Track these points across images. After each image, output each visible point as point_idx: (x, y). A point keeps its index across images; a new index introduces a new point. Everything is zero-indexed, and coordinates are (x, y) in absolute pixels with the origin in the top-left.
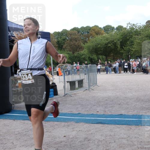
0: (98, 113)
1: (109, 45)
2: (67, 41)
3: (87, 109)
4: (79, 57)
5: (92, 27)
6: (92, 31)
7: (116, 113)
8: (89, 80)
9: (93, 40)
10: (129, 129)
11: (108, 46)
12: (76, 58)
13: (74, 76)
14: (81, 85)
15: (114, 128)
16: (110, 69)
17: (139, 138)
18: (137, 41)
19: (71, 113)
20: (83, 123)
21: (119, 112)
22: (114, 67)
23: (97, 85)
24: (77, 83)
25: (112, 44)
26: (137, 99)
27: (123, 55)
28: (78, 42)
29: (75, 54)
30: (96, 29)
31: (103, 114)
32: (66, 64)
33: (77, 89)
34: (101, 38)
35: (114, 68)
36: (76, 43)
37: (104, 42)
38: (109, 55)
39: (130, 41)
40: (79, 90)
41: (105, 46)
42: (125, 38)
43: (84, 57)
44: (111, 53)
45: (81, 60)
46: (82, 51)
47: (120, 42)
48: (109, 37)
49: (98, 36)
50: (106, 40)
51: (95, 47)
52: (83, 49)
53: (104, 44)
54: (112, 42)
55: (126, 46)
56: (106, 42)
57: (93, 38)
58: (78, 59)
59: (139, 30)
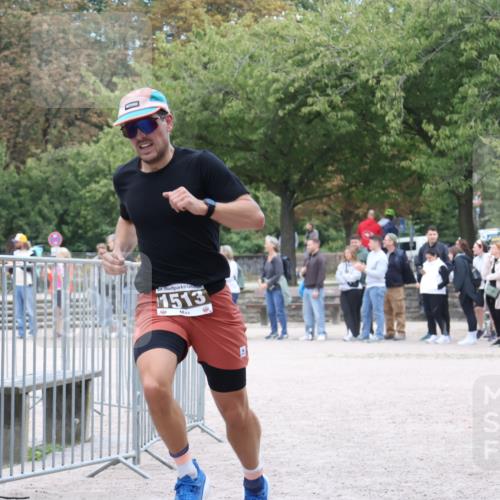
1: (319, 104)
4: (63, 194)
9: (181, 56)
11: (305, 110)
12: (35, 199)
13: (19, 343)
14: (75, 420)
16: (313, 300)
22: (348, 288)
24: (40, 408)
25: (337, 99)
27: (428, 187)
29: (30, 162)
33: (33, 459)
34: (248, 44)
35: (345, 294)
37: (276, 75)
38: (314, 183)
39: (484, 77)
40: (48, 468)
41: (281, 113)
42: (449, 51)
43: (104, 190)
44: (330, 168)
45: (83, 212)
46: (88, 143)
47: (404, 83)
48: (316, 36)
49: (226, 24)
50: (293, 64)
51: (201, 111)
52: (96, 126)
53: (271, 90)
54: (340, 78)
55: (448, 118)
56: (293, 76)
57: (189, 41)
58: (58, 206)
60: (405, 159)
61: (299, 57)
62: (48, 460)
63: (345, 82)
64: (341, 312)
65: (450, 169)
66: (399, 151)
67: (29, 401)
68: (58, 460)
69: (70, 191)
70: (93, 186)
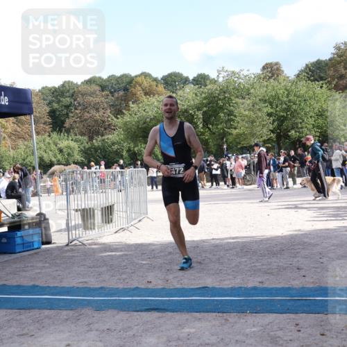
0: (150, 286)
2: (76, 109)
3: (124, 276)
4: (104, 150)
5: (136, 76)
6: (134, 87)
7: (192, 284)
10: (224, 321)
12: (96, 151)
14: (110, 217)
15: (187, 320)
17: (247, 342)
18: (242, 111)
19: (86, 287)
20: (113, 310)
21: (200, 282)
23: (148, 218)
24: (100, 213)
26: (241, 250)
28: (101, 113)
29: (94, 141)
30: (145, 83)
31: (163, 288)
32: (73, 165)
34: (156, 104)
36: (97, 115)
39: (225, 111)
43: (116, 148)
45: (110, 155)
46: (111, 134)
47: (203, 113)
49: (150, 98)
51: (144, 124)
52: (113, 129)
54: (184, 112)
58: (103, 153)
59: (246, 85)
62: (103, 228)
67: (96, 211)
68: (106, 229)
70: (113, 147)
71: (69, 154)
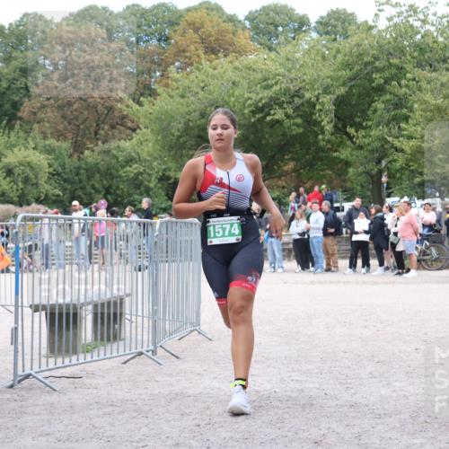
1: (278, 114)
4: (109, 173)
5: (188, 10)
6: (183, 34)
8: (155, 303)
9: (187, 83)
11: (268, 118)
12: (89, 178)
16: (274, 245)
18: (428, 97)
22: (298, 237)
23: (200, 333)
24: (90, 318)
25: (290, 111)
27: (351, 170)
29: (87, 153)
30: (208, 24)
32: (34, 205)
33: (85, 351)
34: (230, 74)
35: (296, 241)
37: (250, 95)
38: (275, 167)
39: (388, 97)
40: (95, 358)
41: (253, 120)
42: (366, 79)
43: (135, 171)
44: (286, 157)
45: (121, 186)
46: (125, 140)
47: (336, 100)
48: (276, 69)
49: (217, 61)
50: (261, 87)
51: (200, 120)
52: (130, 128)
53: (247, 105)
54: (293, 97)
55: (364, 124)
56: (260, 96)
57: (192, 72)
58: (105, 182)
59: (441, 39)
60: (336, 151)
61: (265, 83)
62: (95, 353)
63: (296, 99)
64: (293, 253)
65: (366, 157)
66: (332, 146)
68: (102, 353)
69: (113, 171)
70: (128, 168)
71: (26, 180)
